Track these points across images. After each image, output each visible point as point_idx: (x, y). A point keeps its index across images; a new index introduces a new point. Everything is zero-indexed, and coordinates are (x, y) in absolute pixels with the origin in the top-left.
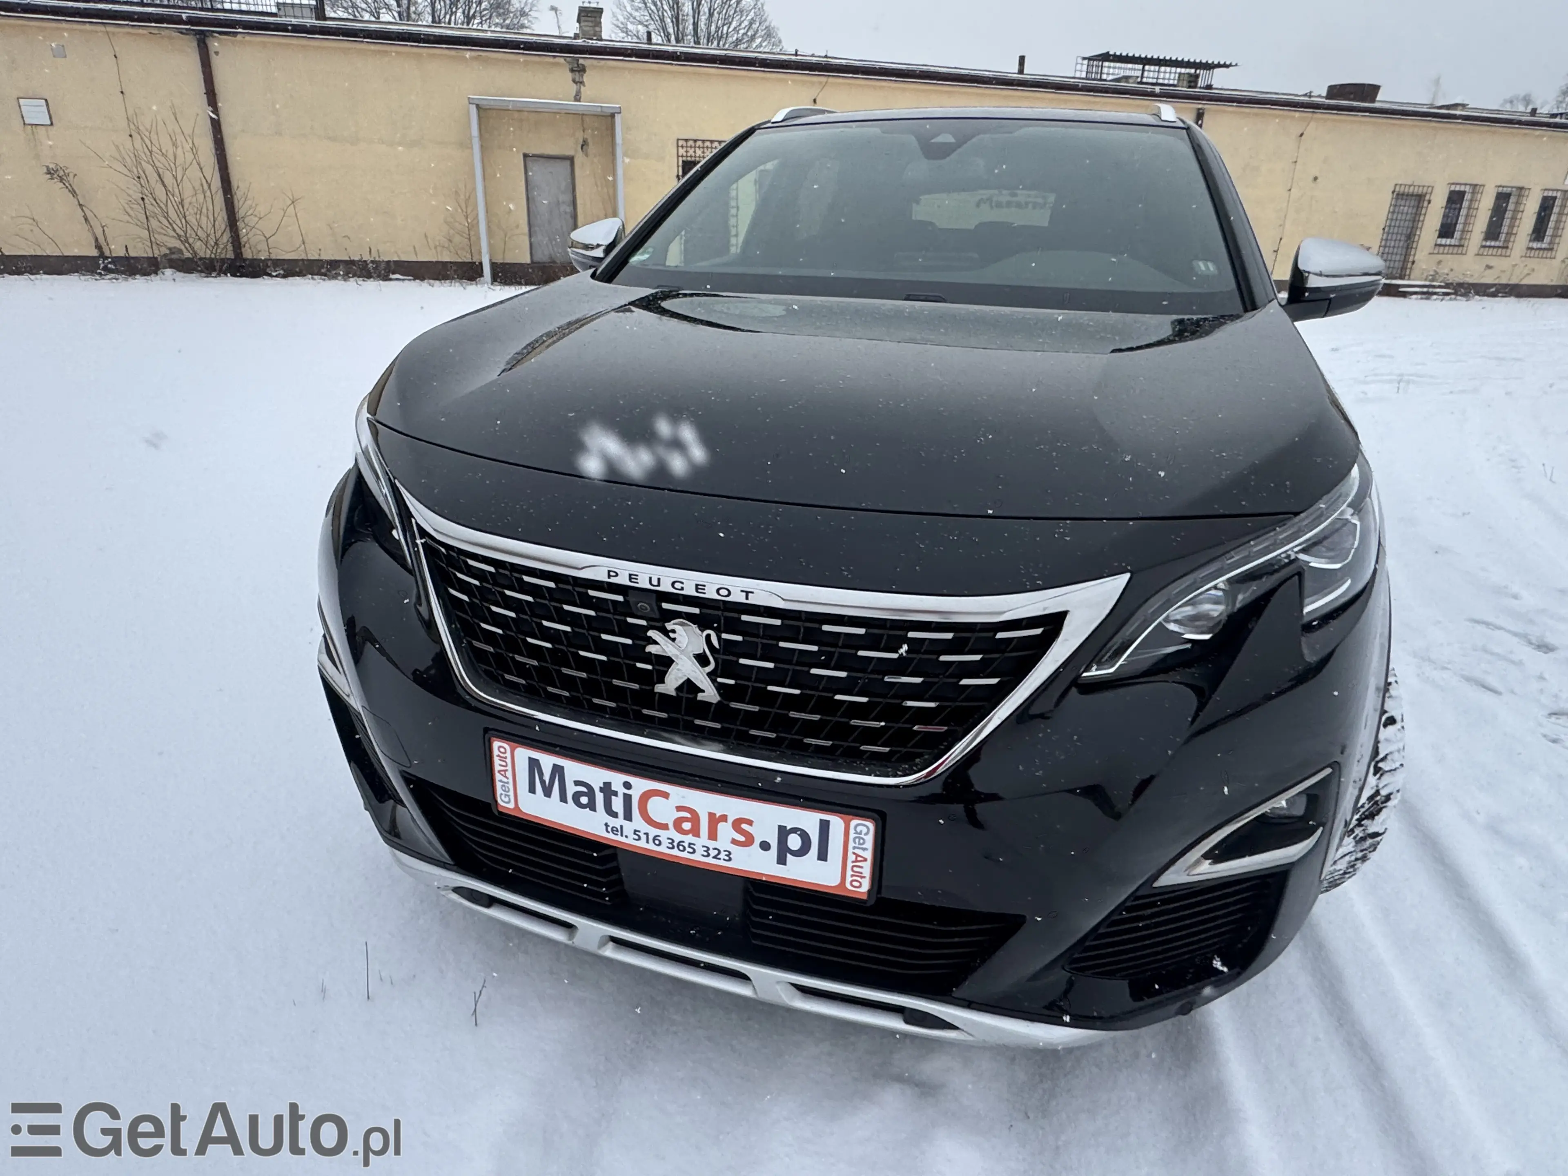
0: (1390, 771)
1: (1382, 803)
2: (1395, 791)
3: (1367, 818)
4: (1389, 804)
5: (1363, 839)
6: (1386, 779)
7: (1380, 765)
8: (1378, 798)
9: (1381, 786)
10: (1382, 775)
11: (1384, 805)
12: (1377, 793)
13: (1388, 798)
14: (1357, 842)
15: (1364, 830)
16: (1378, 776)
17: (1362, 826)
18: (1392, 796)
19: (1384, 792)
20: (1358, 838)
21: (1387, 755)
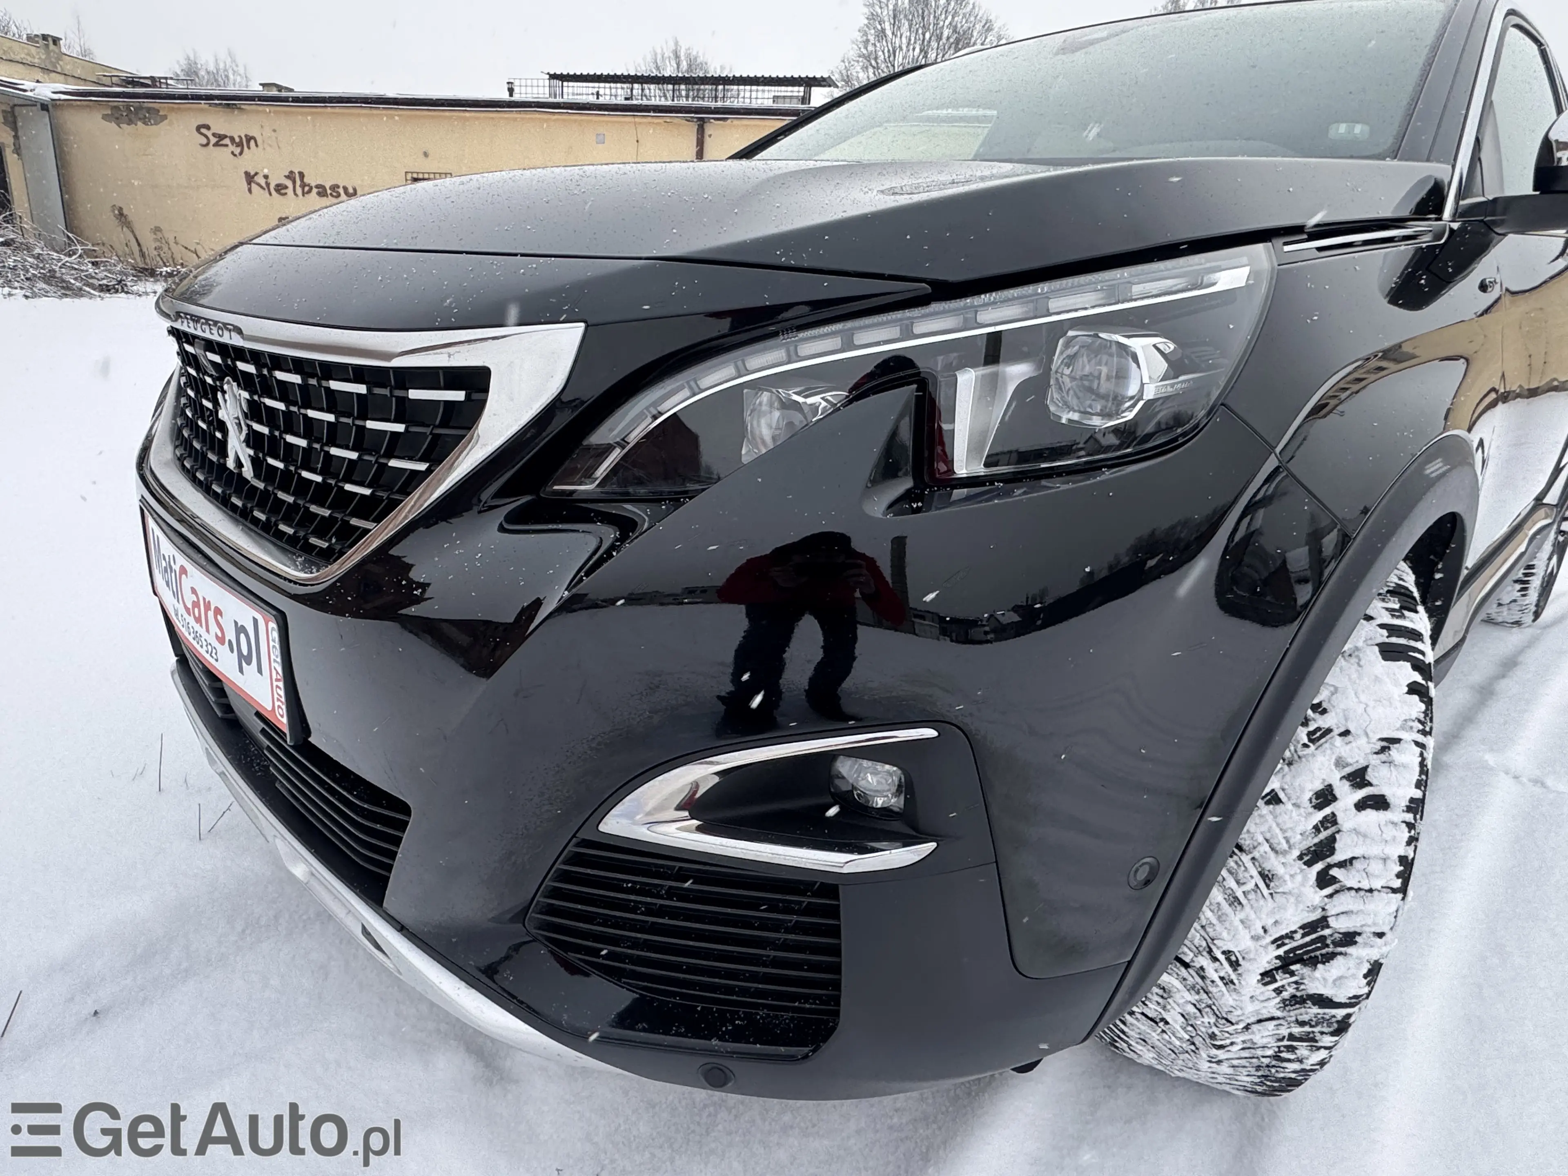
0: (1358, 890)
1: (1336, 944)
2: (1369, 930)
3: (1299, 960)
4: (1350, 950)
5: (1297, 1001)
6: (1344, 901)
7: (1334, 872)
8: (1327, 932)
9: (1332, 911)
10: (1337, 892)
11: (1339, 949)
12: (1323, 922)
13: (1349, 938)
14: (1287, 1004)
15: (1296, 983)
16: (1329, 890)
17: (1292, 974)
18: (1358, 939)
19: (1340, 925)
20: (1286, 995)
21: (1354, 858)
